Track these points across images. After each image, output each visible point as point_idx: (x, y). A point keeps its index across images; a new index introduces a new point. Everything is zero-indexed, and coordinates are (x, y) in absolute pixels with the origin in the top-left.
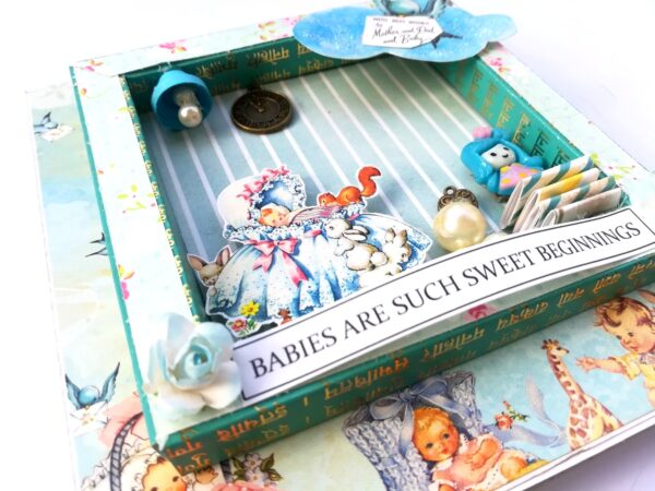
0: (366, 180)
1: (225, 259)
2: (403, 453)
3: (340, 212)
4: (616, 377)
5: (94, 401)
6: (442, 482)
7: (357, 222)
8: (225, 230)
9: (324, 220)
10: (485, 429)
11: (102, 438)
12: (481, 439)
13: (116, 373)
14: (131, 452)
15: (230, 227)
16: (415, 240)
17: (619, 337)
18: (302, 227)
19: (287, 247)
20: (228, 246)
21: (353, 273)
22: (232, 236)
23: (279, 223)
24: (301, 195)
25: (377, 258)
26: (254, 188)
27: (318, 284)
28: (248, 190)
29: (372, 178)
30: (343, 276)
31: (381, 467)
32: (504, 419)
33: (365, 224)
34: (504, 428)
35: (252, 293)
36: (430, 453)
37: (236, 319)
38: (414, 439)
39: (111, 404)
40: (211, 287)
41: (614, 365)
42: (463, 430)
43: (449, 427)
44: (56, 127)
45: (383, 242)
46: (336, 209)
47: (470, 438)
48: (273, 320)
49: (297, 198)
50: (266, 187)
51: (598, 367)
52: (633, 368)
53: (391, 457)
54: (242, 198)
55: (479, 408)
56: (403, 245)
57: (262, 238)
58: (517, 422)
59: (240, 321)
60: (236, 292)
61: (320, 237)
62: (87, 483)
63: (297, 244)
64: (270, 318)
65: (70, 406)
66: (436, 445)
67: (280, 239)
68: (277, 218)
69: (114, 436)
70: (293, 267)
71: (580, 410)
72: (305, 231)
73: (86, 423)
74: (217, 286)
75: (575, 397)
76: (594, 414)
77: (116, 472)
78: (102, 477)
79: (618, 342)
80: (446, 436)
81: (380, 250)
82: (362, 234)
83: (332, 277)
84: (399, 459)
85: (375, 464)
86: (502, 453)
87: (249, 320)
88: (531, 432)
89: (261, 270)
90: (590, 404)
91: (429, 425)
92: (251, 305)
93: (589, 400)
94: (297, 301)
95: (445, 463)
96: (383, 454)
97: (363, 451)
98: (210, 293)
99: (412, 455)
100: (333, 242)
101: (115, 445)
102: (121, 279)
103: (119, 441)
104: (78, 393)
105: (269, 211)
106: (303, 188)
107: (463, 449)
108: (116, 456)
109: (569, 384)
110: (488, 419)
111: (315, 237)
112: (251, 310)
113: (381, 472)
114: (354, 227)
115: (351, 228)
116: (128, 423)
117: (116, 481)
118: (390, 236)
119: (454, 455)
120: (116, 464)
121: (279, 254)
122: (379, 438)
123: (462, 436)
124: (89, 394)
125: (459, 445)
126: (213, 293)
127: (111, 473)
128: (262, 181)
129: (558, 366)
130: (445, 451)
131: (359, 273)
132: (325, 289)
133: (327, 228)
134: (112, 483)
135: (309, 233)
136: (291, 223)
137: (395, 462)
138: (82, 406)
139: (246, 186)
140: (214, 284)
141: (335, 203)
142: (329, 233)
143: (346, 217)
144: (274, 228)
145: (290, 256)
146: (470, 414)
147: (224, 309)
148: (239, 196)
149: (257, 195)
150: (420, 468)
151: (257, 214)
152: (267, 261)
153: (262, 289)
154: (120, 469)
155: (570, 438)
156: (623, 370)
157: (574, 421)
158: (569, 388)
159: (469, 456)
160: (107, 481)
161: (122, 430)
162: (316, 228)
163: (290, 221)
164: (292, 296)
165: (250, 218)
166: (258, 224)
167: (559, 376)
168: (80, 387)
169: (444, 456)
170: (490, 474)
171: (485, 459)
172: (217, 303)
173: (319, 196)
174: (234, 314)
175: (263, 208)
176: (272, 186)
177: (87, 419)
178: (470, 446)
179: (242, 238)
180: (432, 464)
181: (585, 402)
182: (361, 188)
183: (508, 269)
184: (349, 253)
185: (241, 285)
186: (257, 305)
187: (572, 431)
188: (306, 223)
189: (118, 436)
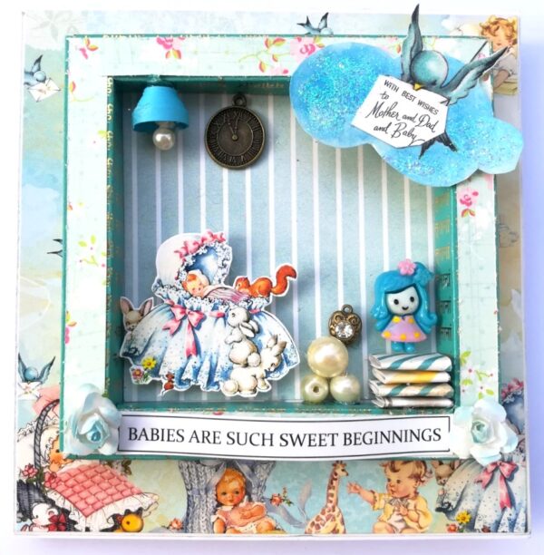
0: (282, 279)
1: (146, 310)
2: (207, 491)
3: (247, 301)
4: (365, 504)
5: (34, 380)
6: (220, 516)
7: (255, 318)
8: (155, 282)
9: (231, 304)
10: (262, 499)
11: (35, 407)
12: (256, 503)
13: (51, 364)
14: (50, 423)
15: (159, 282)
16: (288, 354)
17: (389, 480)
18: (212, 305)
19: (194, 318)
20: (152, 298)
21: (230, 363)
22: (158, 292)
23: (197, 292)
24: (225, 271)
25: (253, 359)
26: (191, 247)
27: (202, 362)
28: (186, 248)
29: (288, 278)
30: (223, 363)
31: (190, 493)
32: (277, 498)
33: (260, 323)
34: (274, 504)
35: (154, 350)
36: (222, 498)
37: (138, 367)
38: (217, 486)
39: (44, 386)
40: (129, 333)
41: (370, 496)
42: (249, 494)
43: (242, 488)
44: (44, 81)
45: (264, 346)
46: (245, 297)
47: (250, 500)
48: (161, 379)
49: (221, 272)
50: (201, 251)
51: (359, 493)
52: (381, 503)
53: (199, 490)
54: (178, 254)
55: (267, 485)
56: (277, 356)
57: (179, 302)
58: (284, 504)
59: (139, 370)
60: (145, 344)
61: (221, 320)
62: (22, 432)
63: (202, 319)
64: (159, 376)
65: (19, 378)
66: (228, 495)
67: (192, 309)
68: (197, 287)
69: (42, 409)
70: (191, 339)
71: (327, 514)
72: (213, 309)
73: (26, 393)
74: (134, 333)
75: (330, 505)
76: (334, 519)
77: (39, 432)
78: (31, 432)
79: (386, 483)
80: (237, 493)
81: (258, 353)
82: (253, 330)
83: (214, 361)
84: (203, 493)
85: (188, 490)
86: (264, 517)
87: (146, 372)
88: (288, 513)
89: (168, 332)
90: (336, 513)
91: (230, 481)
92: (151, 361)
93: (337, 510)
94: (182, 370)
95: (228, 508)
96: (195, 486)
97: (184, 479)
98: (127, 337)
99: (212, 495)
100: (229, 329)
101: (41, 414)
102: (67, 325)
103: (44, 413)
104: (25, 370)
105: (194, 277)
106: (229, 263)
107: (242, 505)
108: (41, 422)
109: (332, 495)
110: (267, 494)
111: (218, 318)
112: (150, 364)
113: (189, 496)
114: (251, 322)
115: (247, 322)
116: (52, 403)
117: (38, 437)
118: (272, 342)
119: (235, 506)
120: (40, 426)
121: (185, 323)
122: (197, 476)
123: (246, 497)
124: (32, 374)
125: (242, 501)
126: (129, 338)
127: (36, 431)
128: (200, 242)
129: (334, 482)
130: (231, 501)
131: (235, 366)
132: (205, 369)
133: (230, 313)
134: (35, 437)
135: (215, 313)
136: (206, 297)
137: (199, 494)
138: (26, 380)
139: (185, 243)
140: (132, 330)
141: (247, 291)
142: (230, 319)
143: (250, 308)
144: (191, 296)
145: (193, 328)
146: (259, 486)
147: (132, 356)
148: (176, 252)
149: (190, 256)
150: (212, 503)
151: (184, 276)
152: (174, 325)
153: (163, 348)
154: (42, 431)
155: (309, 526)
156: (374, 502)
157: (318, 519)
158: (330, 498)
159: (243, 510)
160: (33, 435)
161: (47, 406)
162: (222, 309)
163: (205, 294)
164: (181, 365)
165: (177, 278)
166: (180, 287)
167: (329, 488)
168: (27, 367)
169: (229, 504)
170: (249, 525)
171: (252, 516)
172: (130, 349)
173: (238, 277)
174: (138, 363)
175: (191, 272)
176: (205, 251)
177: (27, 390)
178: (247, 505)
179: (165, 296)
180: (220, 504)
181: (334, 511)
182: (274, 284)
183: (313, 443)
184: (236, 344)
185: (150, 339)
186: (155, 362)
187: (313, 524)
188: (217, 301)
189: (44, 409)
